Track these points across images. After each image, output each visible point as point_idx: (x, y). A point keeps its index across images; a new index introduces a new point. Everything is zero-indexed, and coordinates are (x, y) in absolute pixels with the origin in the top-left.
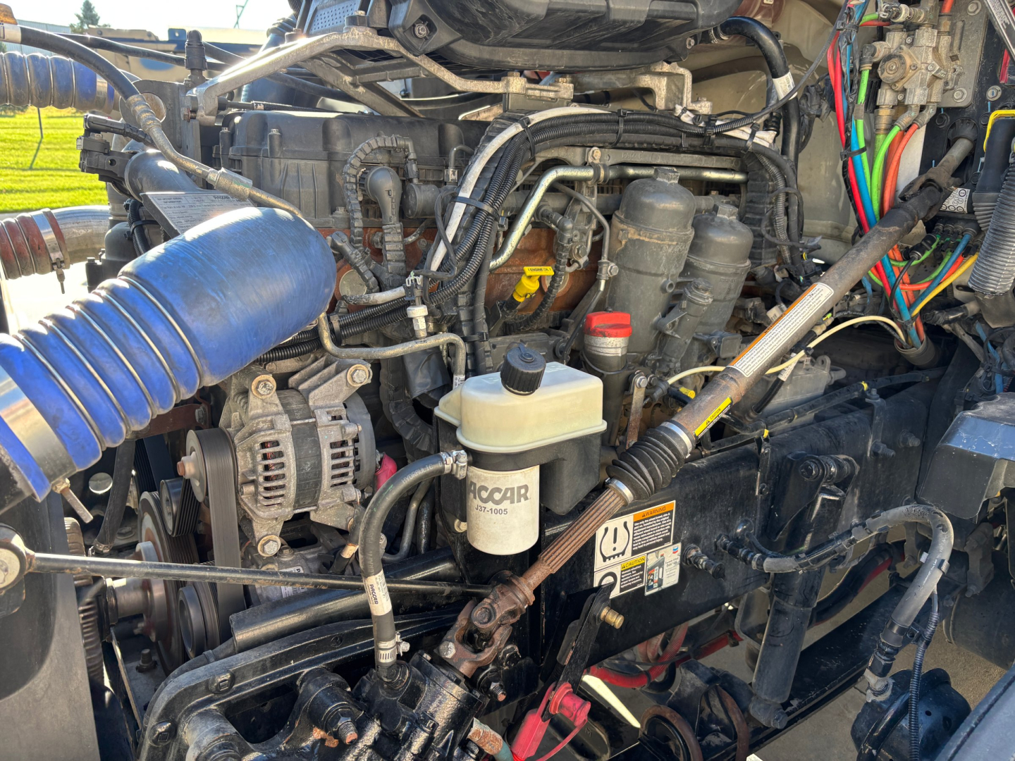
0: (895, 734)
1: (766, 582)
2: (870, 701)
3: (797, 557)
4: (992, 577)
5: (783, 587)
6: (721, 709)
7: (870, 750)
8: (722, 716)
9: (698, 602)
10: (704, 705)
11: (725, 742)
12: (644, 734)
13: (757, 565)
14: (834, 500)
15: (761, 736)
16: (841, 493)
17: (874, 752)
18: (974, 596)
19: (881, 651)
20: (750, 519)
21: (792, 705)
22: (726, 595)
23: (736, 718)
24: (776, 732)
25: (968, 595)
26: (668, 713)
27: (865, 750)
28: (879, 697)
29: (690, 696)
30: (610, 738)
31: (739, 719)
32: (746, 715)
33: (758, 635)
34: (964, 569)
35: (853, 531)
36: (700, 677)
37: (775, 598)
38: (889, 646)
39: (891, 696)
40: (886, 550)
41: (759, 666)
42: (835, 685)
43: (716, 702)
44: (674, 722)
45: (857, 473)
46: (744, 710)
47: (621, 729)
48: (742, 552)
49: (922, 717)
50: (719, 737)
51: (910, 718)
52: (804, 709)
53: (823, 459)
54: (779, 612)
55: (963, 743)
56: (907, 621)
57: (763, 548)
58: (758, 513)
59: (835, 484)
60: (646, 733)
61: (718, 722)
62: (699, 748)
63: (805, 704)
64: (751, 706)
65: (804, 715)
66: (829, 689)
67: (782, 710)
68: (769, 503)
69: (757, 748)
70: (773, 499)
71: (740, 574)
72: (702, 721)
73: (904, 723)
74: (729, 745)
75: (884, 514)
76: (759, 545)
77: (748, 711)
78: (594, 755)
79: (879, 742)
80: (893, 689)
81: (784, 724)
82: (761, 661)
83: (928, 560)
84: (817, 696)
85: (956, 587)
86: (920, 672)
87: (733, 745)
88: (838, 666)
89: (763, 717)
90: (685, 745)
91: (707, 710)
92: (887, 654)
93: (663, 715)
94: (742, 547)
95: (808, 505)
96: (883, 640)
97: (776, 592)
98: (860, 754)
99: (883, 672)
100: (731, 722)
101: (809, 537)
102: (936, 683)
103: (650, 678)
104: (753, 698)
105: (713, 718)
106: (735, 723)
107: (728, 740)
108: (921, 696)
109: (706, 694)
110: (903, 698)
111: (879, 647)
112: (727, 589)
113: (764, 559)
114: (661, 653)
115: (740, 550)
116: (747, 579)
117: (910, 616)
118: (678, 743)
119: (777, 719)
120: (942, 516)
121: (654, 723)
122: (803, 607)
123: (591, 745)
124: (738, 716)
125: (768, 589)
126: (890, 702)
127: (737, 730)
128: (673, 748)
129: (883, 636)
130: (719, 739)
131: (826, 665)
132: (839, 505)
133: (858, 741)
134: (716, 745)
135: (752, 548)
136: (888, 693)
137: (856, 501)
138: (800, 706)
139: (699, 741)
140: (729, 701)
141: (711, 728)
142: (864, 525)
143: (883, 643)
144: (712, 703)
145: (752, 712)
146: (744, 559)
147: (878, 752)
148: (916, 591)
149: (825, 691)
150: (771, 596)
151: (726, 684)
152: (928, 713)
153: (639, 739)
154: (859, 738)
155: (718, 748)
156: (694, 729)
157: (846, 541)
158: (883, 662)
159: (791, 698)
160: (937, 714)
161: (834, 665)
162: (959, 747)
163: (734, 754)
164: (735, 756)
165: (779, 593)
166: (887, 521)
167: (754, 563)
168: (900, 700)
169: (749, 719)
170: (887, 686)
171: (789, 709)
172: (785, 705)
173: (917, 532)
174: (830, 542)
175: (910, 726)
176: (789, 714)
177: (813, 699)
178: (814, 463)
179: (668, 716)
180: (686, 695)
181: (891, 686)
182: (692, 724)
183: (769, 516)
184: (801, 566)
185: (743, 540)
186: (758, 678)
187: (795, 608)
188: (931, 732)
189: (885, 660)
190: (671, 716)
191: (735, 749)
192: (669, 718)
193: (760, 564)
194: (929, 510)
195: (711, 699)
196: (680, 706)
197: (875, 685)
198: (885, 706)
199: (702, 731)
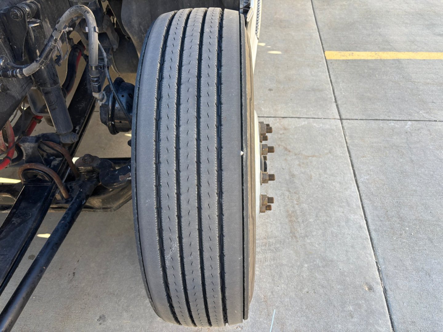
0: (116, 112)
1: (33, 84)
2: (101, 105)
3: (37, 61)
4: (119, 38)
5: (41, 81)
6: (50, 149)
7: (111, 123)
8: (52, 151)
9: (6, 110)
10: (42, 152)
11: (60, 160)
12: (24, 181)
13: (21, 75)
14: (37, 26)
15: (72, 149)
16: (39, 21)
17: (113, 123)
18: (117, 49)
19: (93, 81)
20: (3, 55)
21: (77, 130)
22: (17, 99)
23: (58, 148)
24: (78, 143)
25: (115, 50)
26: (28, 166)
27: (109, 124)
28: (103, 101)
29: (33, 153)
30: (12, 194)
31: (60, 148)
32: (62, 145)
33: (46, 110)
34: (108, 40)
35: (53, 35)
36: (32, 142)
37: (41, 88)
38: (95, 78)
39: (107, 98)
40: (76, 48)
41: (54, 122)
42: (88, 112)
43: (46, 148)
44: (33, 167)
45: (40, 7)
46: (59, 143)
47: (14, 187)
48: (10, 73)
49: (122, 99)
50: (56, 160)
51: (118, 102)
52: (82, 128)
53: (19, 5)
54: (46, 94)
55: (138, 95)
56: (96, 63)
57: (18, 66)
58: (6, 50)
59: (33, 18)
60: (25, 180)
61: (52, 155)
62: (50, 169)
63: (82, 126)
64: (61, 140)
65: (83, 130)
66: (87, 115)
67: (74, 133)
68: (8, 43)
69: (74, 154)
70: (8, 39)
71: (17, 86)
72: (45, 160)
73: (117, 105)
74: (62, 160)
75: (61, 19)
76: (16, 66)
77: (62, 143)
78: (10, 206)
79: (112, 119)
80: (106, 95)
81: (78, 138)
82: (53, 120)
83: (89, 30)
84: (84, 120)
85: (109, 49)
86: (112, 82)
87: (64, 159)
88: (85, 104)
89: (68, 141)
90: (44, 172)
91: (45, 154)
92: (96, 81)
93: (26, 168)
94: (8, 70)
95: (27, 34)
96: (92, 76)
97: (39, 85)
98: (109, 128)
99: (99, 90)
100: (57, 151)
101: (37, 51)
102: (119, 83)
103: (10, 159)
104: (60, 136)
105: (49, 155)
106: (59, 150)
107: (61, 159)
108: (117, 91)
109: (39, 147)
110: (112, 96)
111: (92, 80)
112: (16, 96)
113: (22, 71)
114: (7, 145)
115: (8, 72)
116: (22, 86)
117: (96, 60)
118: (41, 174)
119: (74, 138)
120: (84, 7)
121: (25, 174)
122: (55, 85)
123: (6, 203)
124: (58, 147)
125: (36, 86)
126: (108, 100)
127: (61, 152)
128: (40, 177)
129: (91, 74)
130: (57, 161)
131: (80, 107)
132: (41, 27)
133: (105, 123)
134: (57, 164)
135: (14, 68)
136: (106, 97)
137: (50, 26)
138: (80, 128)
139: (50, 167)
140: (51, 144)
141: (51, 159)
142: (56, 29)
143: (92, 77)
144: (45, 149)
145: (63, 142)
146: (13, 76)
147: (114, 122)
148: (92, 47)
149: (86, 117)
150: (39, 89)
151: (46, 138)
152: (123, 96)
153: (24, 185)
154: (105, 122)
155: (58, 164)
156: (43, 164)
157: (53, 41)
158: (97, 86)
159: (75, 127)
160: (126, 95)
161: (83, 105)
162: (138, 97)
163: (66, 162)
164: (67, 163)
165: (41, 85)
166: (64, 22)
167: (18, 75)
168: (111, 97)
169: (64, 145)
170: (103, 94)
171: (77, 132)
172: (74, 131)
173: (83, 32)
174: (46, 45)
175: (120, 105)
176: (78, 134)
177: (83, 122)
178: (16, 9)
179: (28, 167)
180: (31, 154)
181: (105, 94)
182: (42, 163)
183: (12, 50)
184: (41, 64)
185: (6, 67)
186: (57, 127)
187: (52, 88)
188: (127, 102)
189: (97, 84)
190: (30, 166)
191: (66, 160)
192: (30, 168)
193: (22, 74)
194: (77, 7)
195: (43, 148)
196: (30, 160)
197: (99, 97)
198: (107, 103)
199: (48, 163)
